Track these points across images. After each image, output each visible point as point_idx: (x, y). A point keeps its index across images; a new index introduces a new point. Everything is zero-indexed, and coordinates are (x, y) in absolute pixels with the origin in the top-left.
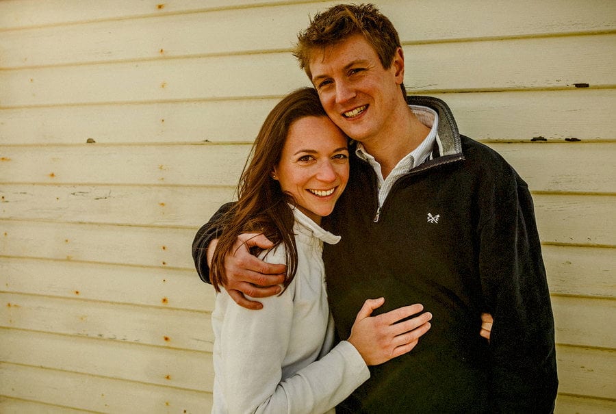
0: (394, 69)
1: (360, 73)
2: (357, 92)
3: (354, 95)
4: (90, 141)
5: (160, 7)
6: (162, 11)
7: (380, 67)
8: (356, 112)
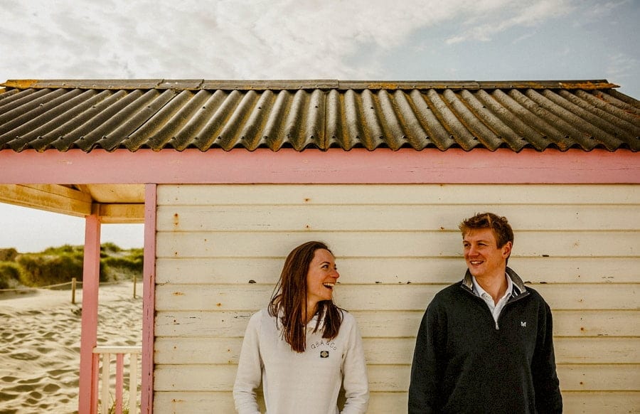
0: (503, 250)
1: (483, 246)
2: (480, 254)
3: (477, 254)
4: (252, 282)
5: (307, 200)
6: (308, 202)
7: (495, 247)
8: (476, 263)
